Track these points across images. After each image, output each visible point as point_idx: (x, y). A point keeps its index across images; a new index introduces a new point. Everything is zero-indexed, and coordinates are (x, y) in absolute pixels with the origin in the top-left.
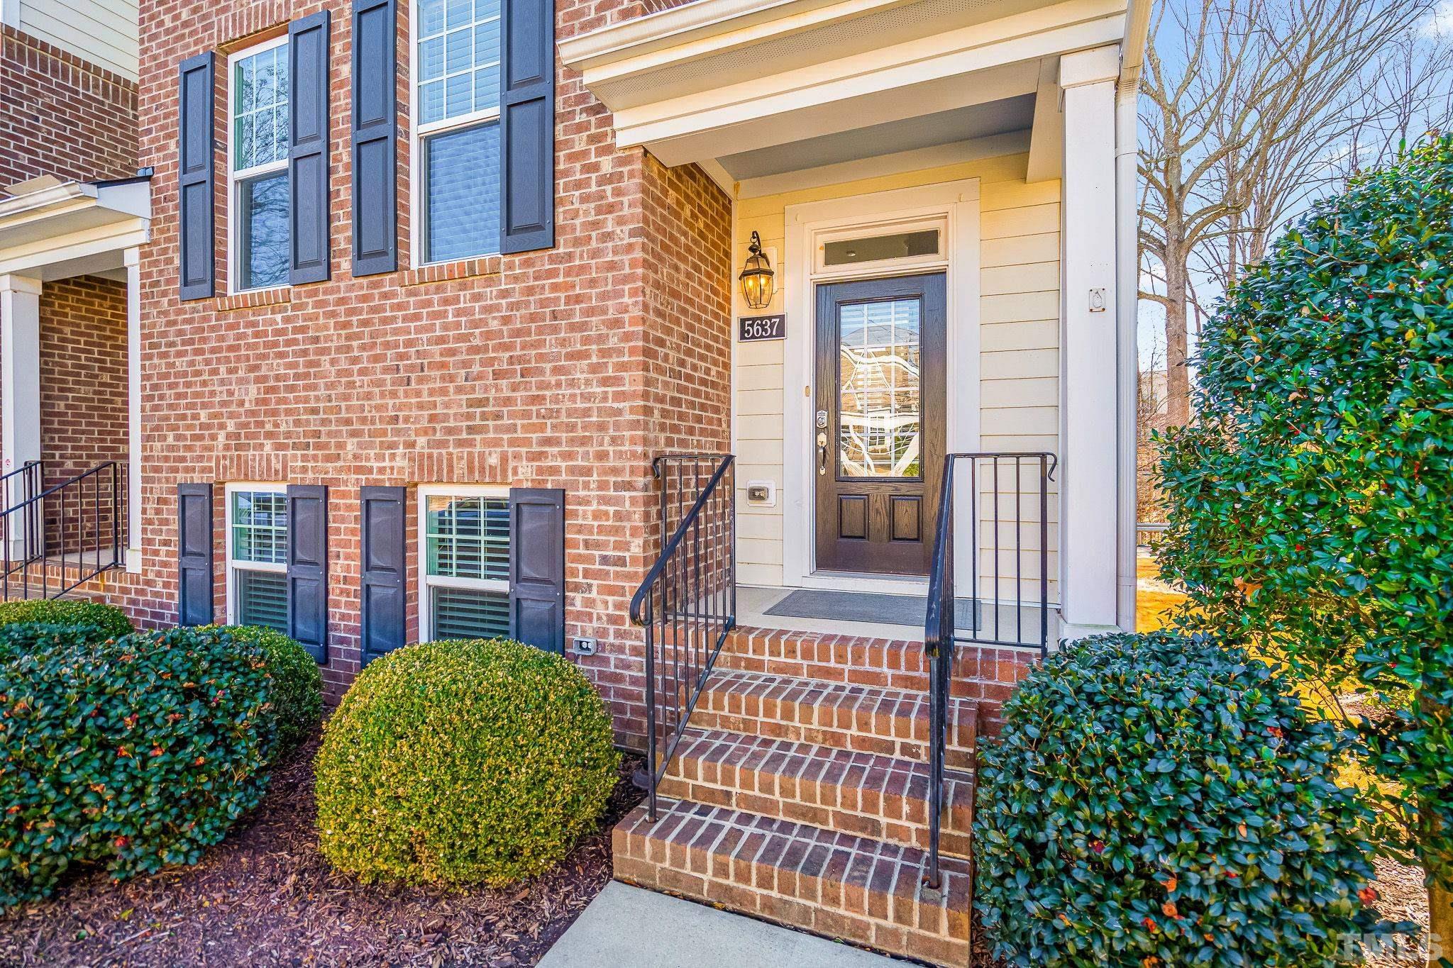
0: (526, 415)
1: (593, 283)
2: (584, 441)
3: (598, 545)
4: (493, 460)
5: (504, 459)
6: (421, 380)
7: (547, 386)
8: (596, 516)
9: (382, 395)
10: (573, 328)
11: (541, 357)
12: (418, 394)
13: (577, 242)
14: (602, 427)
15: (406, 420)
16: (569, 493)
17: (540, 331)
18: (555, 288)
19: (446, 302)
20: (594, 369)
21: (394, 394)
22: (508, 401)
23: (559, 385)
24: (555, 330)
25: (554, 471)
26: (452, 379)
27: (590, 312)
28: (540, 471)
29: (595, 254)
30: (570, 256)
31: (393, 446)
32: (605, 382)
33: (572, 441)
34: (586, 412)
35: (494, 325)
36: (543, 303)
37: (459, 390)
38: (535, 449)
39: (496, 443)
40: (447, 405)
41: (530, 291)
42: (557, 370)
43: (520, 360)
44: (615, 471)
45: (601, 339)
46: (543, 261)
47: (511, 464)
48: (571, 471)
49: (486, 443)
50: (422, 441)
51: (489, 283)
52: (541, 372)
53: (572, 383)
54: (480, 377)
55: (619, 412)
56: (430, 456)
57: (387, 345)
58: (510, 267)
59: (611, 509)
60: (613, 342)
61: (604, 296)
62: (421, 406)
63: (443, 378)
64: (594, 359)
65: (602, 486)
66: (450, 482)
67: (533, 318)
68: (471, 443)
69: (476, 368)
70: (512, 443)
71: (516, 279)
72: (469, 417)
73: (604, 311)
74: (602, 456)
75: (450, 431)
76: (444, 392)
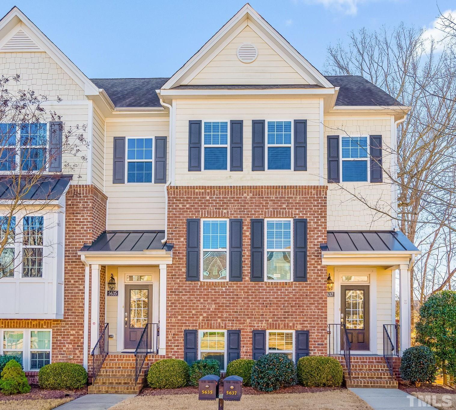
0: (299, 315)
1: (316, 290)
2: (314, 321)
3: (317, 341)
4: (291, 324)
5: (294, 324)
6: (270, 306)
7: (305, 309)
8: (316, 336)
9: (259, 309)
10: (311, 298)
11: (303, 304)
12: (269, 309)
13: (312, 281)
14: (318, 318)
15: (266, 315)
16: (310, 331)
17: (303, 298)
18: (307, 290)
19: (278, 290)
20: (316, 307)
21: (262, 309)
22: (294, 312)
23: (308, 309)
24: (307, 298)
25: (307, 327)
26: (279, 307)
27: (316, 295)
28: (303, 327)
29: (316, 284)
30: (311, 284)
31: (263, 321)
32: (319, 309)
33: (311, 321)
34: (314, 315)
35: (291, 296)
36: (304, 293)
37: (281, 309)
38: (302, 322)
39: (292, 321)
40: (278, 312)
41: (301, 290)
42: (307, 306)
43: (298, 304)
44: (321, 327)
45: (318, 301)
46: (304, 284)
47: (295, 325)
48: (311, 327)
49: (289, 321)
50: (270, 320)
51: (290, 287)
52: (303, 306)
53: (311, 309)
54: (287, 307)
55: (322, 315)
56: (273, 324)
57: (260, 298)
58: (295, 284)
59: (320, 334)
60: (320, 302)
61: (318, 293)
62: (270, 312)
63: (277, 306)
64: (316, 305)
65: (318, 330)
66: (279, 329)
67: (301, 295)
68: (285, 321)
69: (286, 305)
70: (295, 321)
71: (297, 287)
72: (284, 315)
73: (319, 295)
74: (318, 324)
75: (279, 318)
76: (277, 309)
